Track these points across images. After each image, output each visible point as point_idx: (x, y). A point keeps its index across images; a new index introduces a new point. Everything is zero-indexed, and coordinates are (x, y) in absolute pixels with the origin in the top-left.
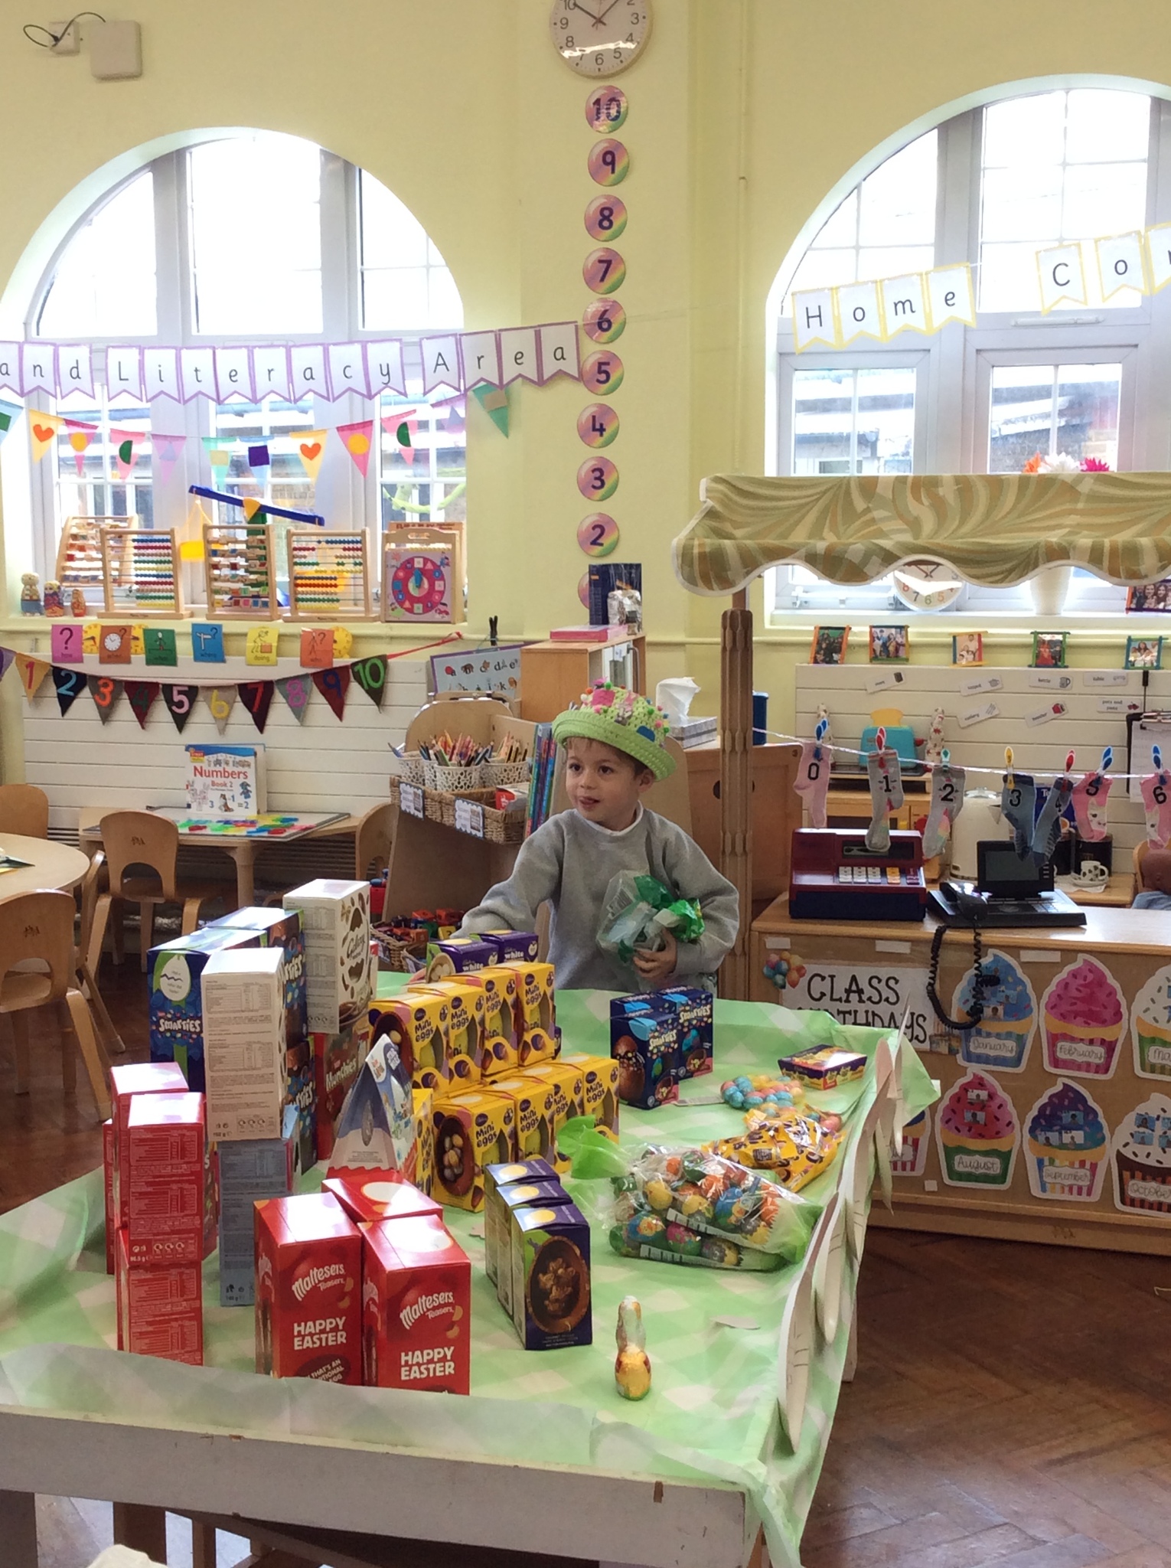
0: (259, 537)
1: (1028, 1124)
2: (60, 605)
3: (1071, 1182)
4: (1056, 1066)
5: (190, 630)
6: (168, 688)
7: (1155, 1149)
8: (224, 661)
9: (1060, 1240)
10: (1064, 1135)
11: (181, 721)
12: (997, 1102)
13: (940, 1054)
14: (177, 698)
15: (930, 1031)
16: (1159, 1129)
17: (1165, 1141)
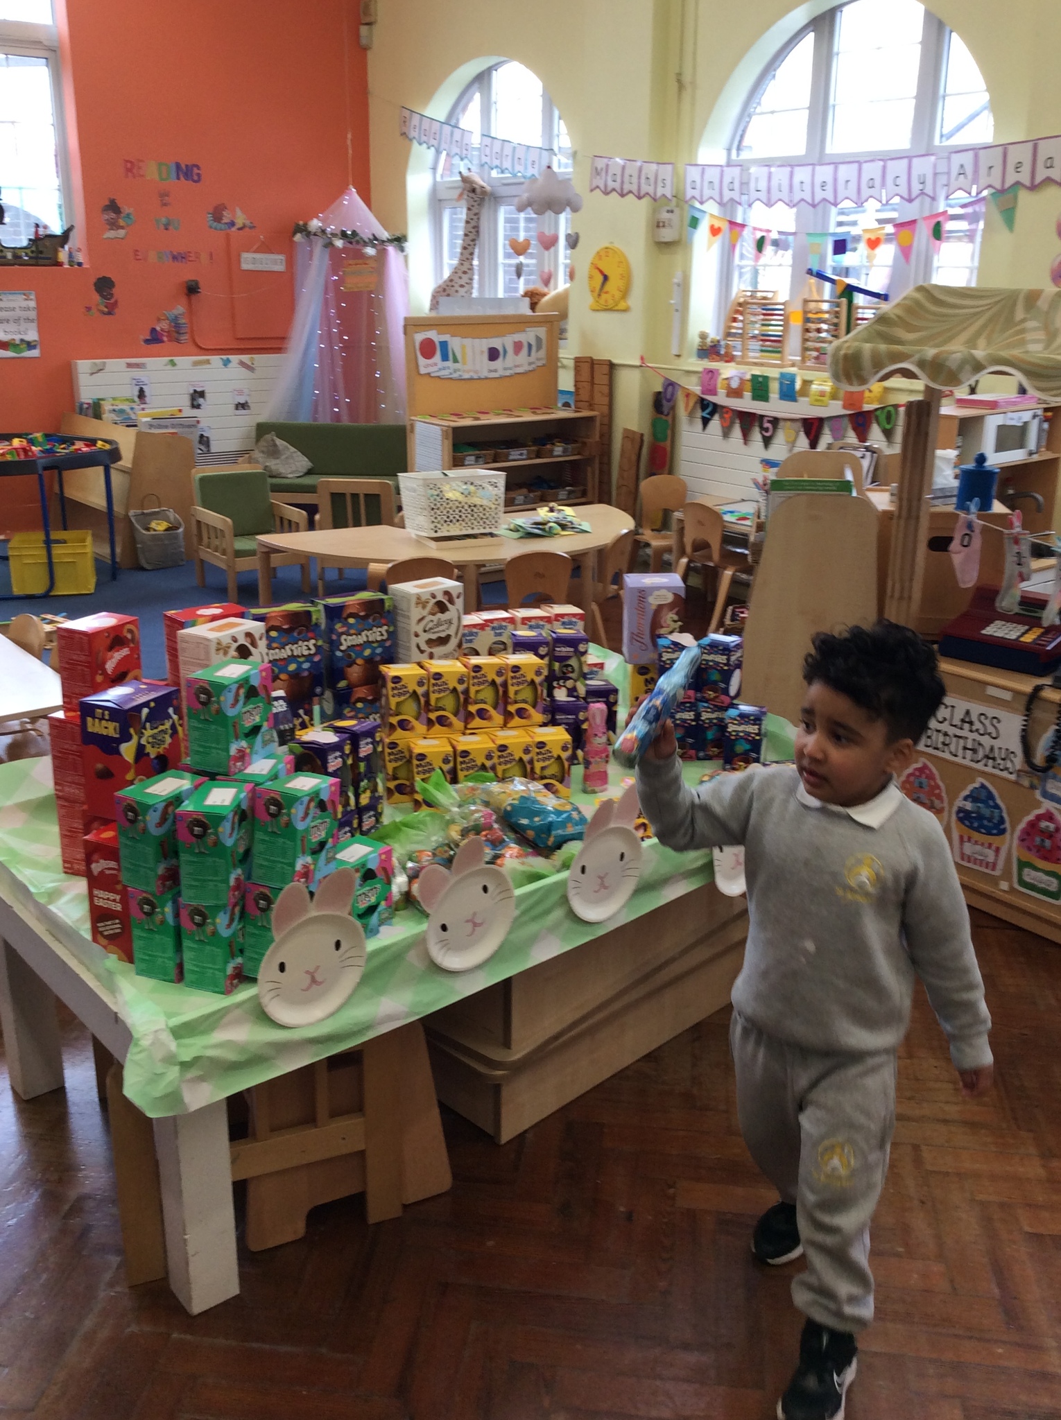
0: (837, 309)
2: (718, 354)
5: (777, 376)
6: (762, 417)
8: (795, 400)
11: (767, 441)
14: (767, 425)
15: (1018, 767)
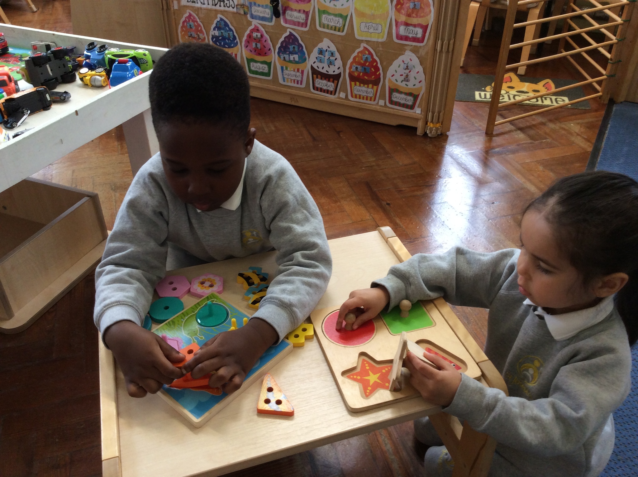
1: (277, 50)
3: (294, 78)
4: (286, 23)
7: (325, 65)
9: (293, 103)
10: (291, 56)
12: (264, 40)
13: (240, 14)
15: (236, 3)
16: (327, 55)
17: (329, 62)
